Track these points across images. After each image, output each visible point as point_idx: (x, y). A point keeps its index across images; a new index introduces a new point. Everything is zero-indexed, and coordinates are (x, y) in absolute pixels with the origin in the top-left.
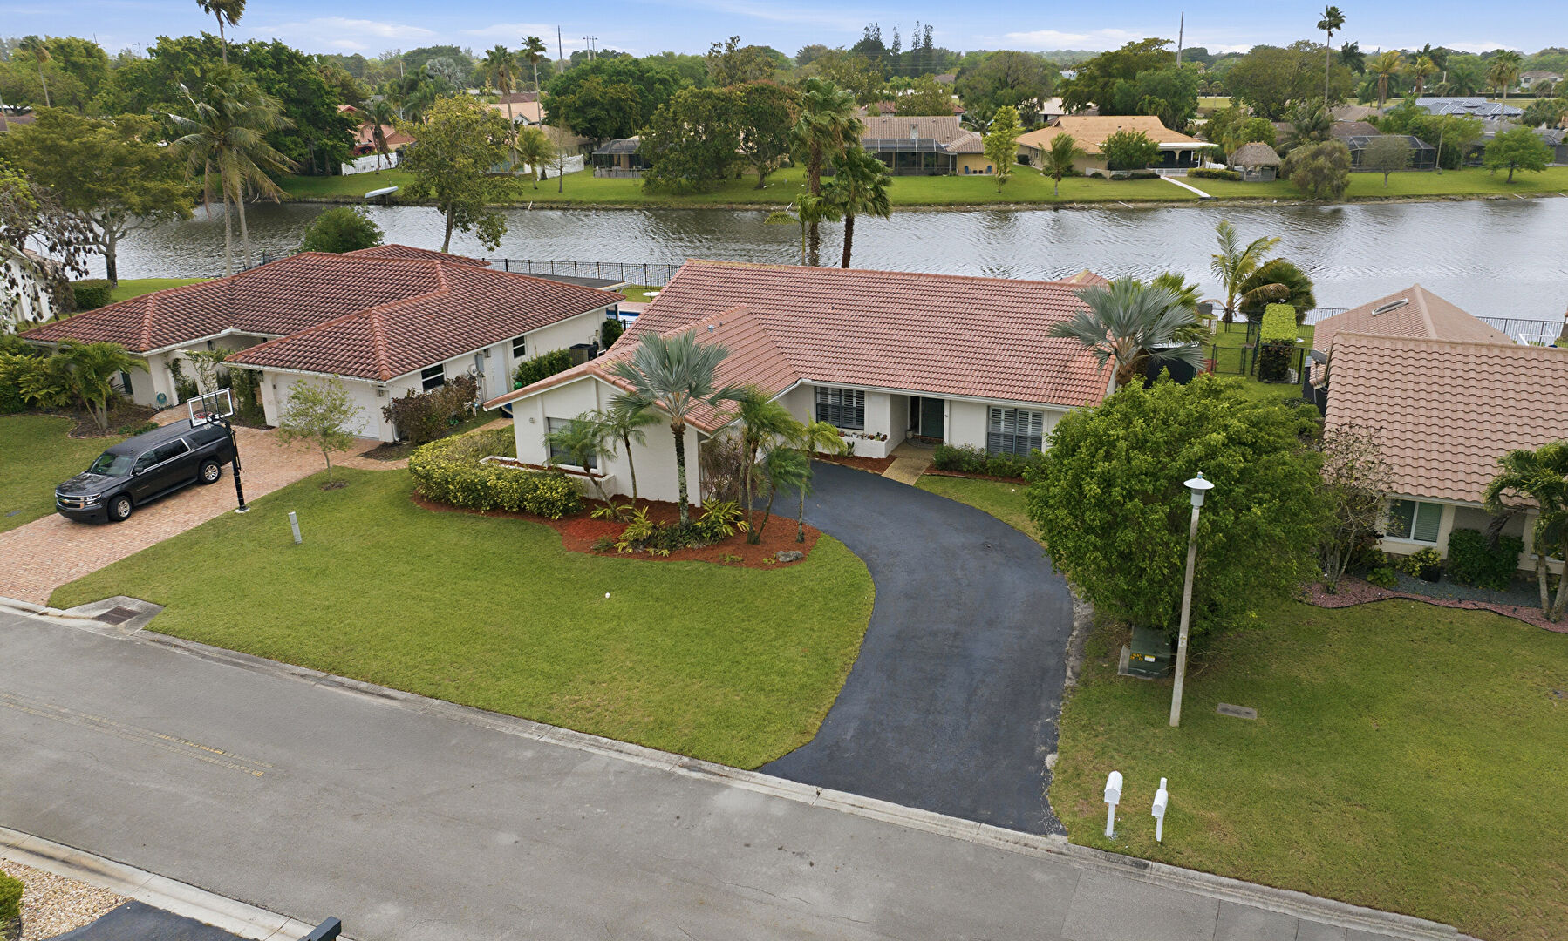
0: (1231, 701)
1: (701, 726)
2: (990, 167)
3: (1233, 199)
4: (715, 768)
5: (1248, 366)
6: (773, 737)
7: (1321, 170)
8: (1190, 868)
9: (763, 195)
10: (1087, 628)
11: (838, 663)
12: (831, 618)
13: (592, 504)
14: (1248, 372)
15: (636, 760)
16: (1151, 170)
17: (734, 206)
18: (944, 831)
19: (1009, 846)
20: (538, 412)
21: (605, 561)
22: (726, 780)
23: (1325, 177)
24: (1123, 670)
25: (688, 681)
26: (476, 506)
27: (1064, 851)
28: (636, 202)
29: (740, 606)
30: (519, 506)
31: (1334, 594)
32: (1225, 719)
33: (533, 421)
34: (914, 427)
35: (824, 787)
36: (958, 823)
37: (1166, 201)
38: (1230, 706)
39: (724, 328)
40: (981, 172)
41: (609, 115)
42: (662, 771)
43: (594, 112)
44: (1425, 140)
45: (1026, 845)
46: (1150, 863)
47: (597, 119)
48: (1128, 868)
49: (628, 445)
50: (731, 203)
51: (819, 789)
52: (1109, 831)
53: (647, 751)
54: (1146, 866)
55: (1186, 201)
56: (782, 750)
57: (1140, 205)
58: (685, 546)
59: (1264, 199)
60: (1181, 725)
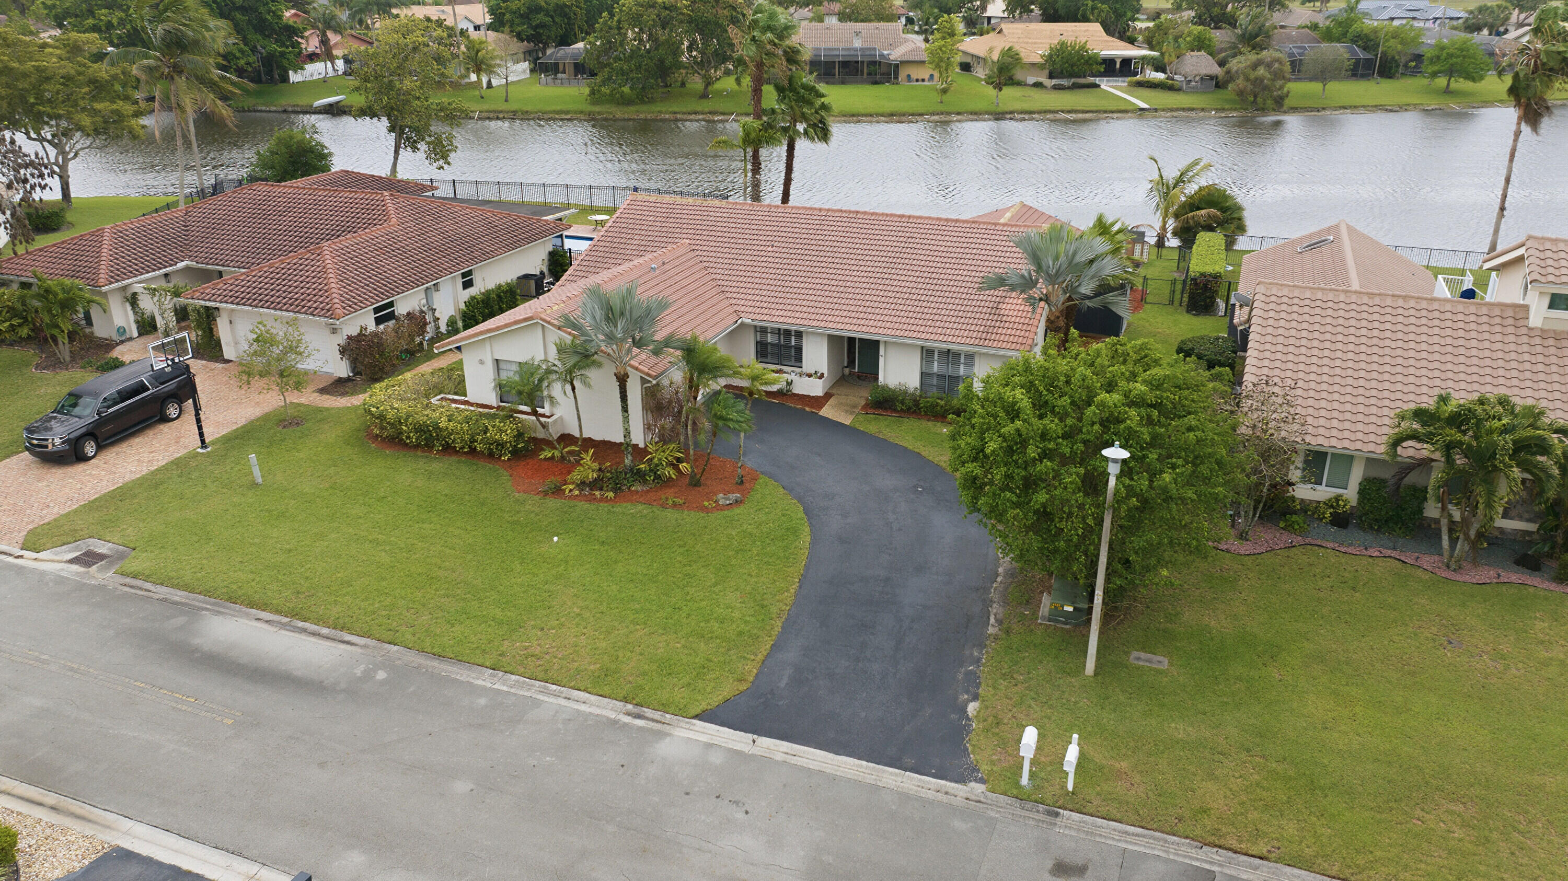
0: (1143, 649)
1: (644, 674)
2: (932, 76)
3: (1172, 110)
4: (657, 715)
5: (1178, 296)
6: (712, 684)
7: (1262, 81)
8: (1098, 817)
9: (706, 105)
10: (1010, 574)
11: (774, 610)
12: (767, 563)
13: (540, 443)
14: (1176, 303)
15: (583, 708)
16: (1091, 79)
17: (679, 116)
18: (870, 779)
19: (931, 795)
20: (487, 354)
21: (552, 503)
22: (668, 727)
23: (1266, 88)
24: (1043, 618)
25: (632, 627)
26: (429, 446)
27: (982, 799)
28: (581, 112)
29: (682, 550)
30: (470, 447)
31: (1247, 540)
32: (1138, 668)
33: (482, 362)
34: (851, 363)
35: (760, 735)
36: (884, 771)
37: (1105, 112)
38: (1142, 655)
39: (667, 267)
40: (923, 80)
41: (554, 21)
42: (608, 718)
43: (540, 18)
44: (1365, 49)
45: (946, 793)
46: (1061, 811)
47: (542, 25)
48: (1041, 817)
49: (573, 389)
50: (675, 113)
51: (755, 737)
52: (1025, 780)
53: (593, 698)
54: (1057, 815)
55: (1125, 111)
56: (720, 698)
57: (1080, 116)
58: (629, 488)
59: (1203, 110)
60: (1096, 674)
